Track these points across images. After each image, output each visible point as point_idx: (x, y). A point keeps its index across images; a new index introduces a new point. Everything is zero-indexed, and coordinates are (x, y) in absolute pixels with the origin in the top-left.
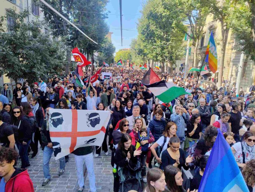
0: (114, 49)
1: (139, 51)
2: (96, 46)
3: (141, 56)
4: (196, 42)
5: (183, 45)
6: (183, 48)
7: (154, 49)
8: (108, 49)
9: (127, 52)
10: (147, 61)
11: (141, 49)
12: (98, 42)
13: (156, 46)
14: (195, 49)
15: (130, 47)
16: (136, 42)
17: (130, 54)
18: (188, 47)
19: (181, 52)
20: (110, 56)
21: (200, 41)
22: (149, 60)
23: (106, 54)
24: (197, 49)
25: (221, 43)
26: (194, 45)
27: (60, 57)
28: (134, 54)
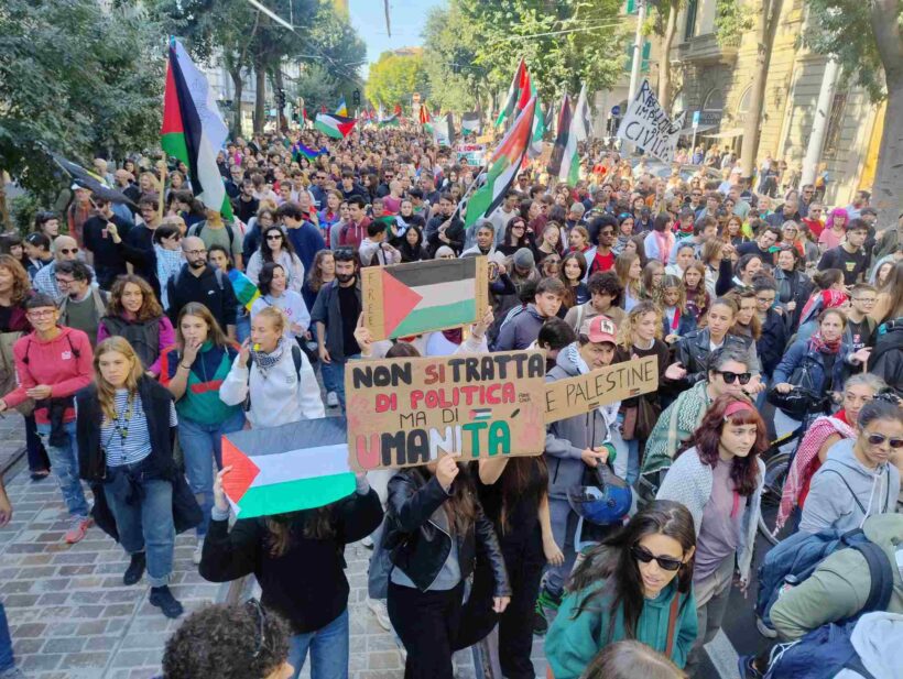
0: (362, 50)
1: (458, 56)
2: (288, 39)
3: (466, 77)
4: (667, 18)
5: (621, 30)
6: (622, 43)
7: (514, 46)
8: (336, 49)
9: (412, 62)
10: (490, 96)
11: (464, 50)
12: (294, 23)
13: (520, 34)
14: (665, 46)
15: (423, 40)
16: (444, 20)
17: (421, 70)
18: (638, 41)
19: (614, 59)
20: (349, 80)
21: (682, 14)
22: (494, 94)
23: (331, 70)
24: (669, 48)
25: (758, 21)
26: (659, 29)
27: (147, 84)
28: (437, 67)
